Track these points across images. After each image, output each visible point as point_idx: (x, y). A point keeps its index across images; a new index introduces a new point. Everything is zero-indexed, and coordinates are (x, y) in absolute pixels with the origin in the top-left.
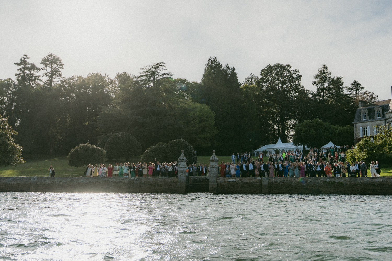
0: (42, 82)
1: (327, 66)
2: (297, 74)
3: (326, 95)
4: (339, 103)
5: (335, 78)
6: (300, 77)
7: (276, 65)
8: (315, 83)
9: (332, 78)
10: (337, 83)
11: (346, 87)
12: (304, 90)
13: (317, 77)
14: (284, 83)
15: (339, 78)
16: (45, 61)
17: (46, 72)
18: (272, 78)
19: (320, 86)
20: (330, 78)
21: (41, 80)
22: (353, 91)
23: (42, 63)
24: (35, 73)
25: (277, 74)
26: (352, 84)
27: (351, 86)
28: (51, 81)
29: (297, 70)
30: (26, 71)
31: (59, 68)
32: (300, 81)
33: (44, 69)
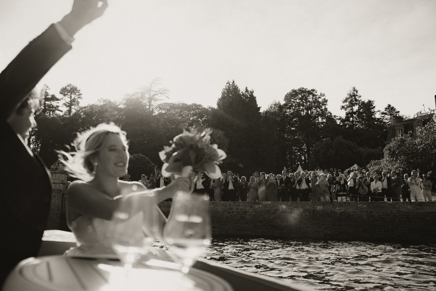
0: (62, 113)
1: (357, 89)
2: (323, 98)
3: (356, 120)
4: (371, 128)
5: (366, 101)
6: (326, 101)
7: (300, 90)
8: (343, 107)
9: (362, 101)
10: (368, 106)
11: (379, 111)
12: (331, 115)
13: (346, 101)
14: (309, 108)
15: (371, 101)
16: (64, 91)
17: (65, 102)
18: (296, 103)
19: (349, 110)
20: (360, 101)
21: (62, 111)
22: (386, 116)
23: (61, 93)
24: (55, 103)
25: (301, 99)
26: (386, 108)
27: (385, 111)
28: (70, 111)
29: (322, 94)
30: (47, 102)
31: (78, 98)
32: (326, 106)
33: (63, 99)
